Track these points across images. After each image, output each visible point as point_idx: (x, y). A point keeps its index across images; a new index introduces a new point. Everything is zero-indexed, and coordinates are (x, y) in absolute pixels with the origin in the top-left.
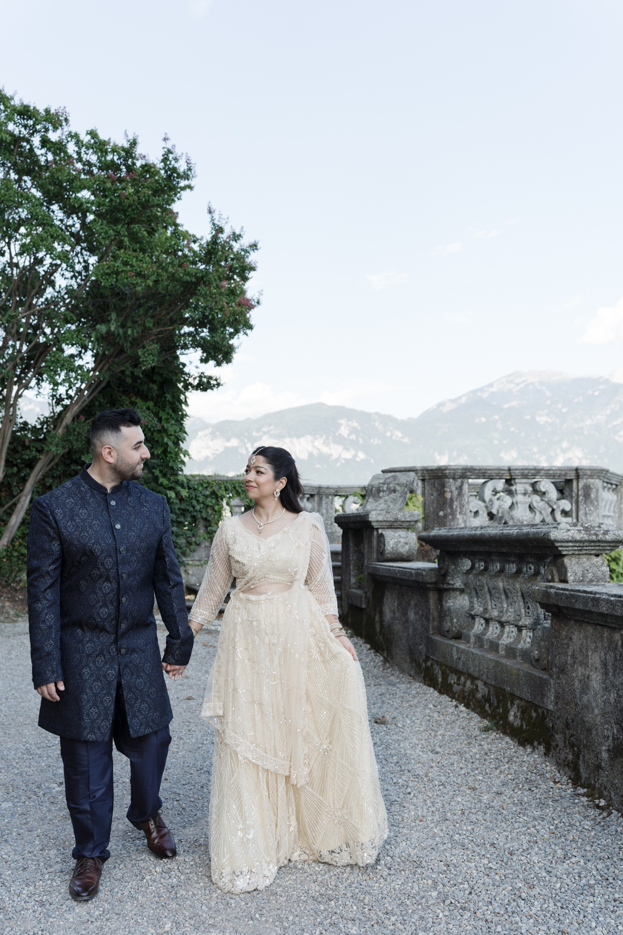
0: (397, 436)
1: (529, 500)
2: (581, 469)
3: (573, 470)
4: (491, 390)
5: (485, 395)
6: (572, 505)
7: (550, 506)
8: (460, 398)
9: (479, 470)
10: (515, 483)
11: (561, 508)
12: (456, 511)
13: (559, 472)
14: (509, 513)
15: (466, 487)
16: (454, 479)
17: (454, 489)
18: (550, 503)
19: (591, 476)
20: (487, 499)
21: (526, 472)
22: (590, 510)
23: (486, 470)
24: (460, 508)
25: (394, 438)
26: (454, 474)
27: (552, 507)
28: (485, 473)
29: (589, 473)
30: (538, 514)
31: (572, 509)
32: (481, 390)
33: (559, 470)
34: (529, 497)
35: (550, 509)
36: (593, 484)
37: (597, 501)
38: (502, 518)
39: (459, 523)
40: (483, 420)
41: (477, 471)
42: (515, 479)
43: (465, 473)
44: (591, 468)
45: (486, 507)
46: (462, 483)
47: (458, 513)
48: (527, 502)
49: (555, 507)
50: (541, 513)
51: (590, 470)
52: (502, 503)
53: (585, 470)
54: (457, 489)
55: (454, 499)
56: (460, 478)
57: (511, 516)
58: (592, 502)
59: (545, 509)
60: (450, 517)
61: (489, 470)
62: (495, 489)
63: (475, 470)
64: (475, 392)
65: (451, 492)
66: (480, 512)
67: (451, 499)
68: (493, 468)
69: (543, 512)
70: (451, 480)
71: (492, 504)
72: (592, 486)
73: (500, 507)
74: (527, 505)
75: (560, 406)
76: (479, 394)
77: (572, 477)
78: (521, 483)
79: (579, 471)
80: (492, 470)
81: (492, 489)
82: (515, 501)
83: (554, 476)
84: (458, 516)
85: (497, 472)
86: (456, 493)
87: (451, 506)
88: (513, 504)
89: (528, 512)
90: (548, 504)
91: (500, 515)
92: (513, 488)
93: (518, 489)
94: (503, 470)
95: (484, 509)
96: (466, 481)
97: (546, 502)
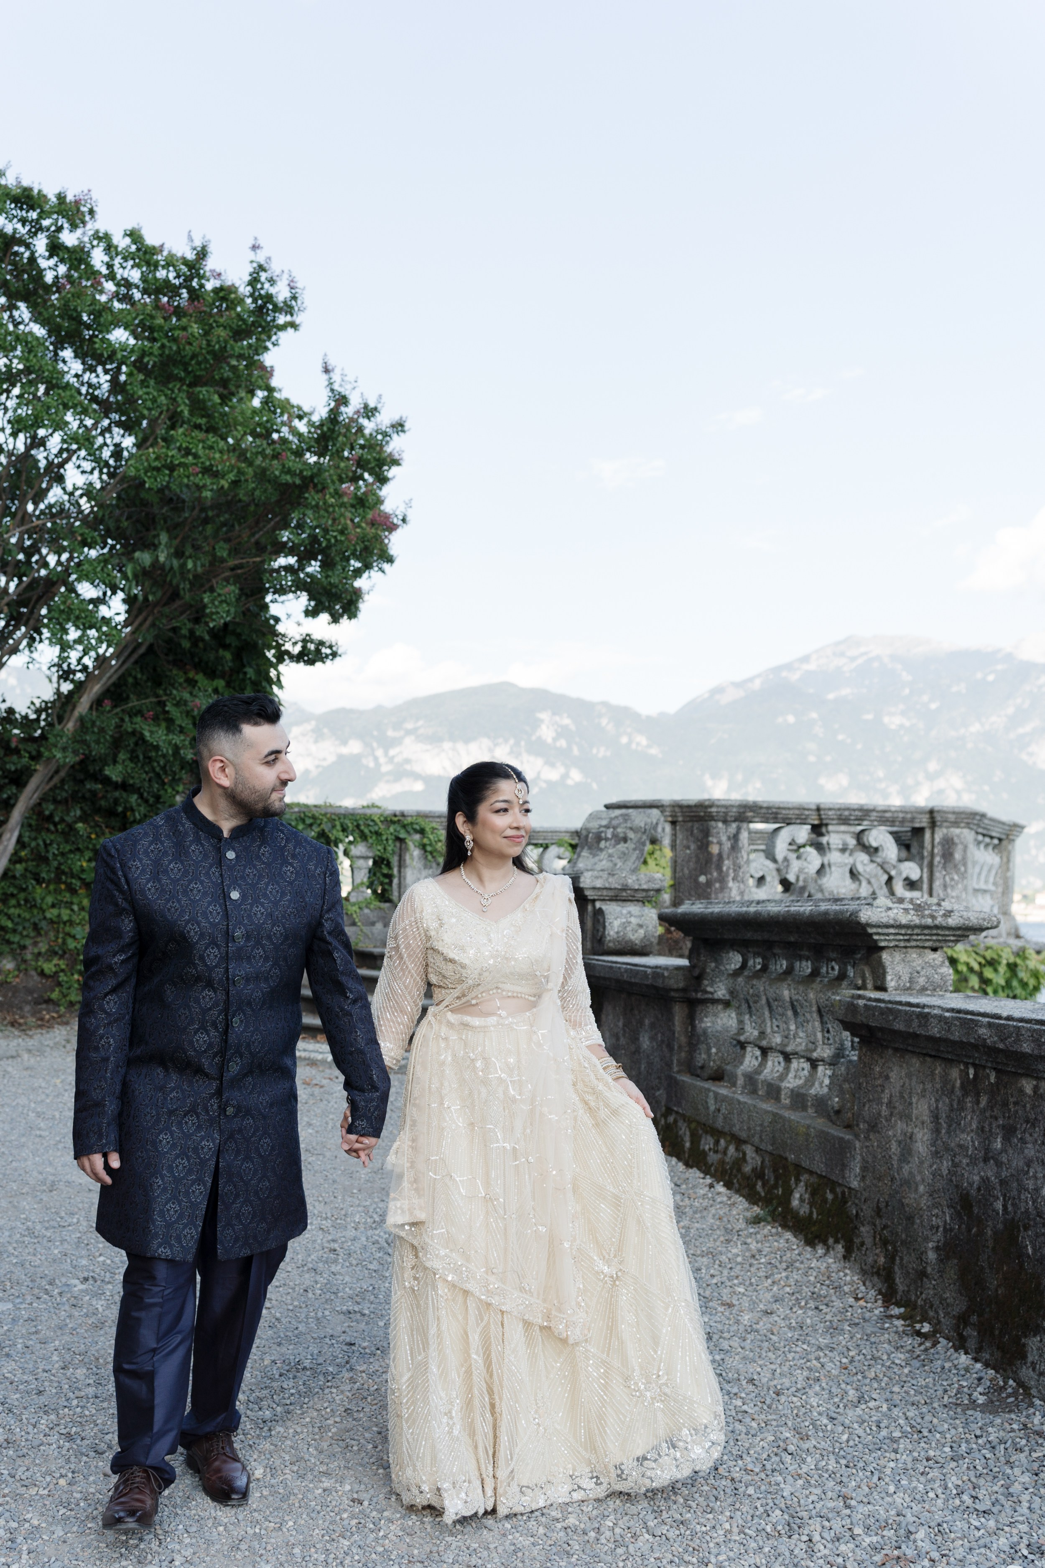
0: (638, 744)
1: (851, 860)
2: (939, 811)
3: (925, 813)
4: (805, 667)
5: (795, 677)
6: (922, 870)
7: (886, 872)
8: (752, 679)
9: (768, 808)
10: (828, 832)
11: (904, 876)
12: (727, 875)
13: (901, 815)
14: (816, 881)
15: (744, 836)
16: (725, 822)
17: (724, 839)
18: (886, 866)
19: (956, 824)
20: (780, 857)
21: (847, 813)
22: (952, 879)
23: (779, 808)
24: (735, 871)
25: (634, 746)
26: (726, 813)
27: (888, 873)
28: (777, 813)
29: (952, 817)
30: (864, 883)
31: (921, 877)
33: (901, 812)
34: (850, 855)
35: (886, 877)
36: (958, 836)
37: (965, 865)
38: (803, 889)
39: (733, 893)
40: (791, 719)
41: (763, 811)
42: (827, 825)
43: (744, 812)
44: (956, 810)
45: (778, 870)
46: (739, 829)
47: (730, 878)
48: (846, 865)
49: (893, 873)
50: (869, 882)
51: (954, 813)
52: (805, 864)
53: (945, 812)
54: (729, 838)
55: (725, 856)
56: (735, 821)
57: (820, 886)
58: (955, 866)
59: (876, 876)
60: (717, 885)
61: (784, 808)
62: (793, 840)
63: (761, 808)
65: (720, 843)
66: (769, 879)
67: (720, 855)
68: (790, 806)
69: (873, 881)
70: (720, 825)
71: (788, 866)
72: (956, 840)
73: (801, 870)
74: (847, 869)
75: (925, 698)
76: (785, 675)
77: (924, 825)
78: (838, 832)
79: (935, 815)
80: (789, 809)
81: (789, 840)
82: (826, 862)
83: (893, 821)
84: (731, 884)
85: (797, 812)
86: (727, 845)
87: (719, 868)
88: (823, 866)
89: (848, 880)
90: (882, 868)
91: (801, 883)
92: (824, 840)
93: (831, 841)
94: (808, 810)
95: (775, 873)
96: (745, 825)
97: (878, 864)
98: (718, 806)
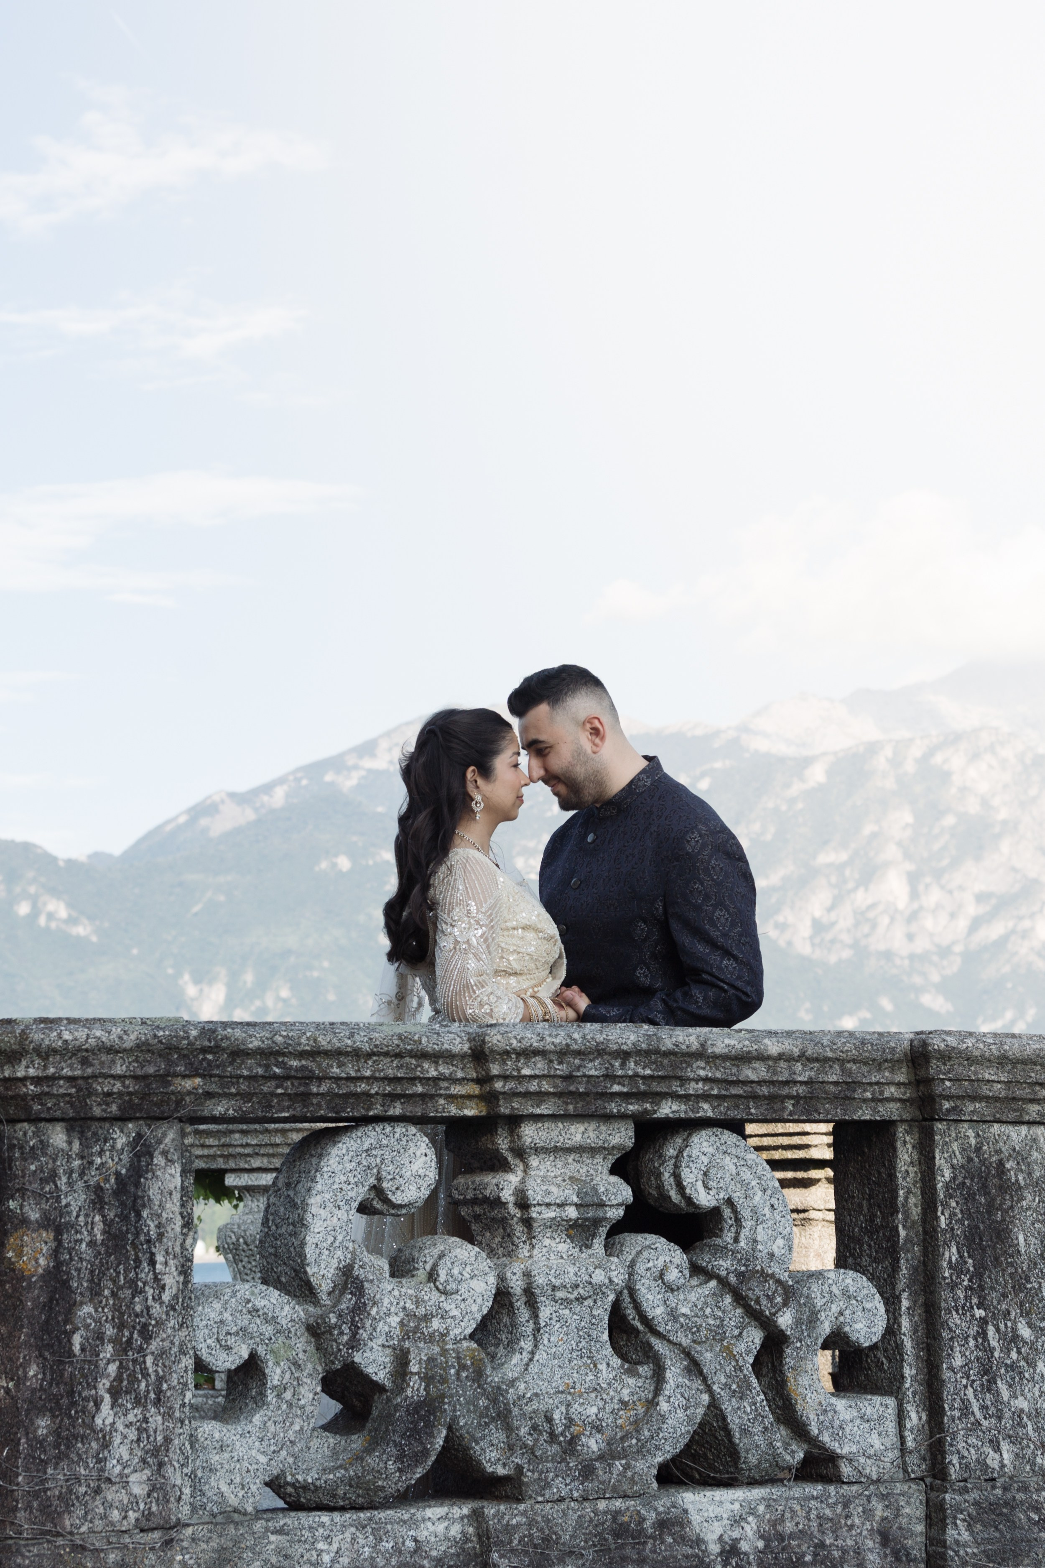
0: (51, 916)
1: (612, 1273)
2: (945, 1056)
3: (894, 1064)
4: (368, 763)
5: (349, 782)
6: (891, 1302)
7: (755, 1316)
8: (267, 788)
9: (268, 1054)
10: (520, 1153)
11: (825, 1328)
12: (92, 1375)
13: (803, 1073)
14: (478, 1375)
16: (78, 1123)
17: (73, 1201)
18: (755, 1291)
19: (1011, 1107)
20: (321, 1270)
21: (593, 1069)
22: (1012, 1339)
23: (315, 1053)
24: (123, 1347)
25: (42, 921)
26: (82, 1085)
27: (766, 1324)
28: (308, 1077)
29: (994, 1080)
30: (674, 1374)
31: (891, 1331)
32: (336, 763)
33: (804, 1058)
34: (610, 1248)
35: (755, 1337)
36: (1021, 1157)
38: (425, 1413)
39: (114, 1468)
40: (344, 863)
41: (251, 1067)
42: (514, 1121)
43: (164, 1078)
44: (1013, 1048)
45: (316, 1331)
46: (138, 1156)
47: (104, 1384)
48: (598, 1291)
49: (785, 1320)
50: (694, 1368)
51: (1003, 1061)
52: (432, 1297)
53: (970, 1059)
54: (98, 1199)
55: (79, 1284)
56: (121, 1119)
57: (496, 1395)
58: (1020, 1284)
59: (718, 1335)
60: (43, 1425)
61: (337, 1054)
62: (377, 1190)
63: (239, 1053)
64: (316, 769)
65: (54, 1224)
66: (275, 1374)
67: (55, 1280)
68: (361, 1041)
69: (707, 1357)
70: (58, 1137)
71: (359, 1309)
72: (1015, 1174)
73: (412, 1327)
74: (603, 1313)
76: (329, 777)
77: (890, 1111)
78: (558, 1151)
79: (935, 1068)
80: (357, 1054)
81: (360, 1193)
82: (516, 1285)
83: (772, 1098)
84: (105, 1415)
85: (390, 1068)
86: (88, 1232)
87: (50, 1338)
88: (502, 1296)
89: (606, 1362)
90: (739, 1299)
91: (415, 1388)
92: (500, 1187)
93: (535, 1193)
94: (436, 1057)
95: (301, 1344)
96: (170, 1135)
97: (723, 1282)
98: (46, 1054)
